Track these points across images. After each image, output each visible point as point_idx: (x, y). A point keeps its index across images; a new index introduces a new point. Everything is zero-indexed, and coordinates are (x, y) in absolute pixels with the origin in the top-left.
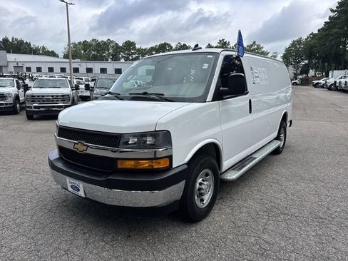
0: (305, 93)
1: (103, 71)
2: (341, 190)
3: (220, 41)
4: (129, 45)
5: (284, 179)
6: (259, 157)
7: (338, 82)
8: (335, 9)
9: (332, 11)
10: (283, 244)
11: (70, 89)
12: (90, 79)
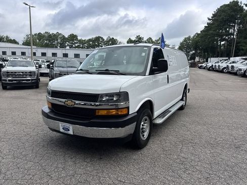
0: (194, 72)
1: (54, 55)
2: (222, 129)
3: (137, 37)
4: (73, 37)
5: (188, 124)
6: (173, 110)
7: (214, 65)
8: (211, 18)
9: (209, 19)
10: (193, 158)
11: (35, 67)
12: (45, 61)
